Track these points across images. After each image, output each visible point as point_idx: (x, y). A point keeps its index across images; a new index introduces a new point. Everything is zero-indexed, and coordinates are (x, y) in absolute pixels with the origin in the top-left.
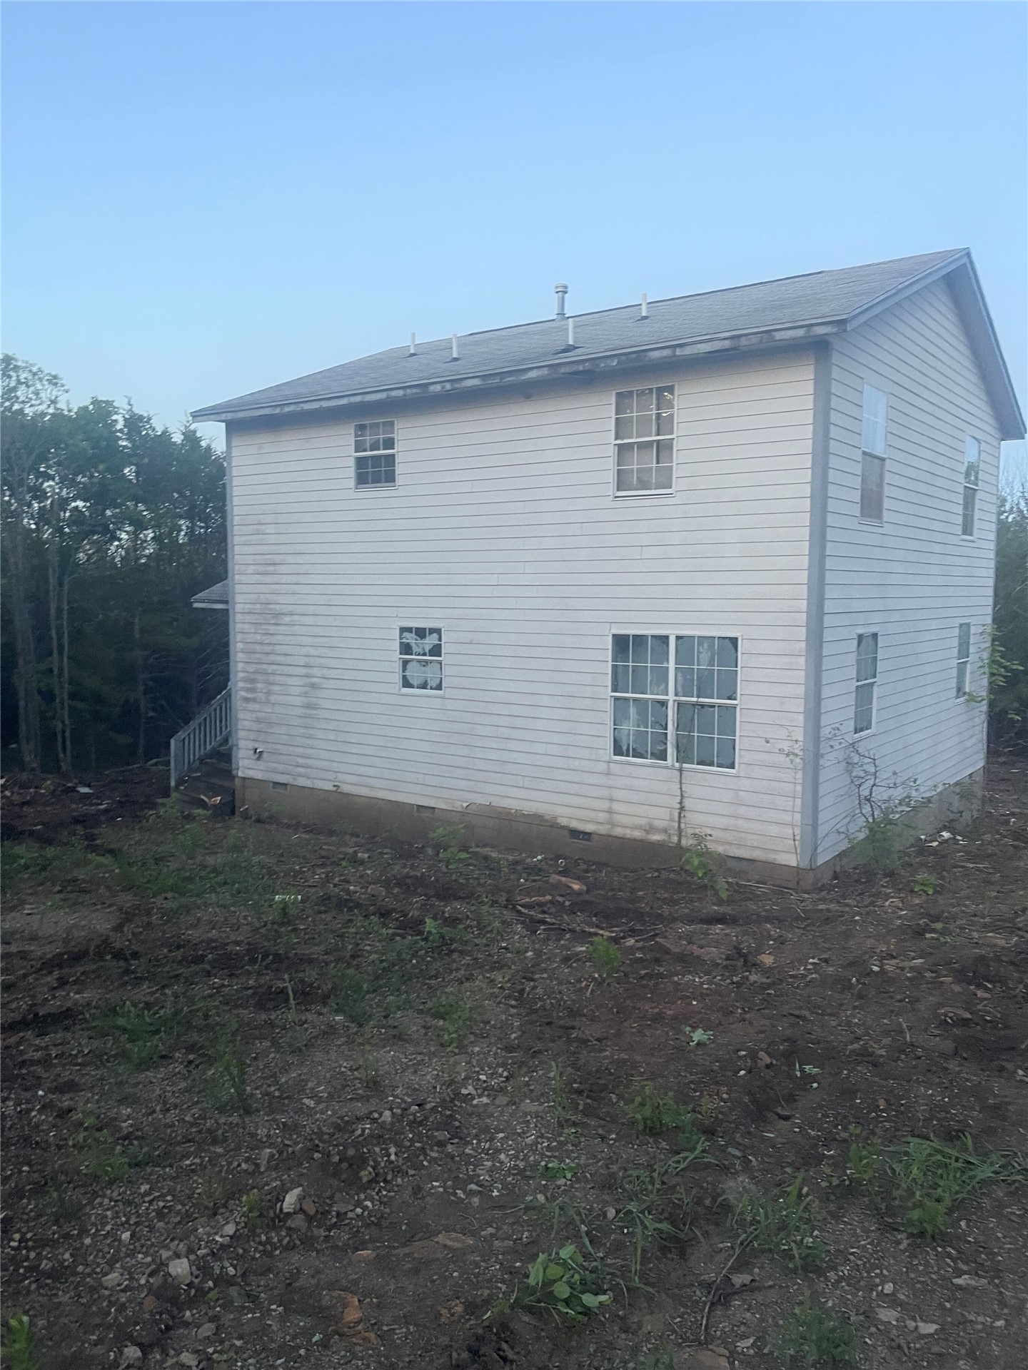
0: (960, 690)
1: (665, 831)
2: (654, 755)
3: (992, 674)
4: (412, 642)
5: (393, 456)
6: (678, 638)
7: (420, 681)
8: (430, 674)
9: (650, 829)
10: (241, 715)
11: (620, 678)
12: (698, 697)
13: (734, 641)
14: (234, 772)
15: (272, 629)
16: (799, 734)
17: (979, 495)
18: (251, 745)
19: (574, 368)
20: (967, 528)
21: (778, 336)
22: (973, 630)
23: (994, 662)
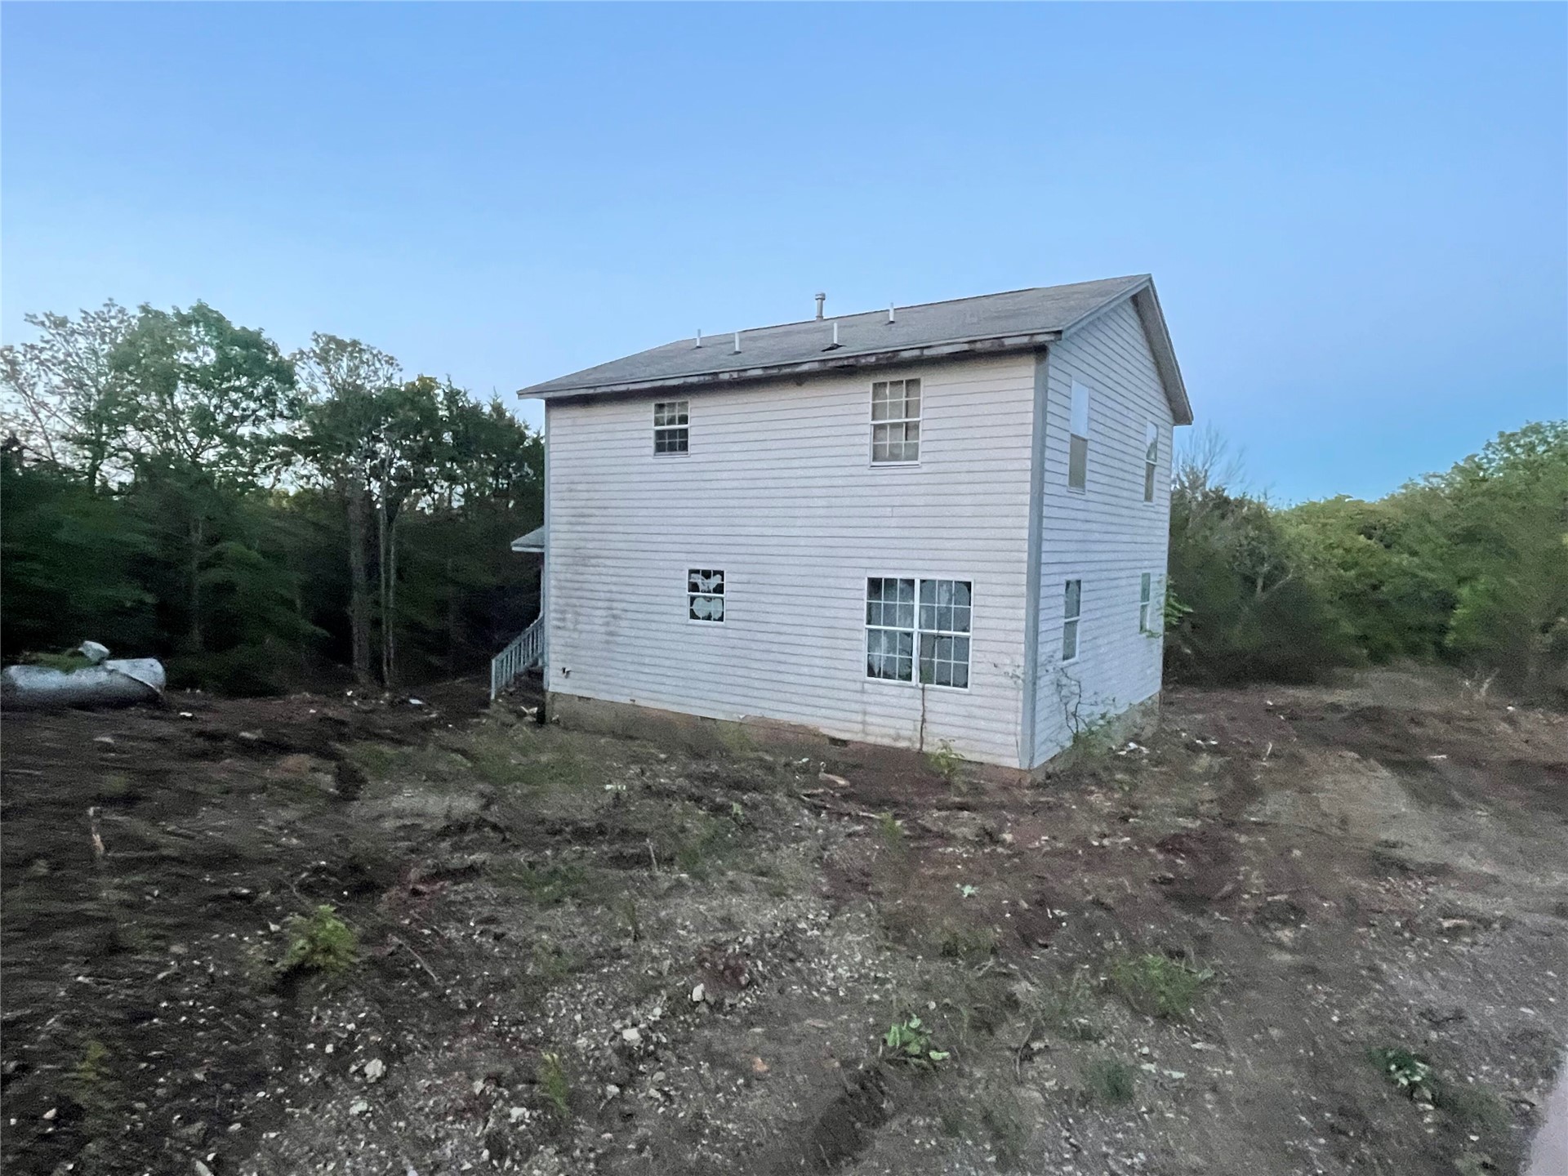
0: (1142, 628)
1: (910, 739)
2: (901, 677)
3: (1166, 615)
4: (699, 582)
5: (686, 431)
6: (923, 581)
7: (706, 614)
8: (714, 608)
9: (898, 738)
10: (553, 641)
11: (873, 613)
12: (939, 629)
13: (968, 585)
14: (545, 687)
15: (581, 569)
16: (1021, 661)
17: (1157, 470)
18: (561, 665)
19: (840, 363)
20: (1148, 497)
21: (1007, 342)
22: (1152, 579)
23: (1168, 605)
